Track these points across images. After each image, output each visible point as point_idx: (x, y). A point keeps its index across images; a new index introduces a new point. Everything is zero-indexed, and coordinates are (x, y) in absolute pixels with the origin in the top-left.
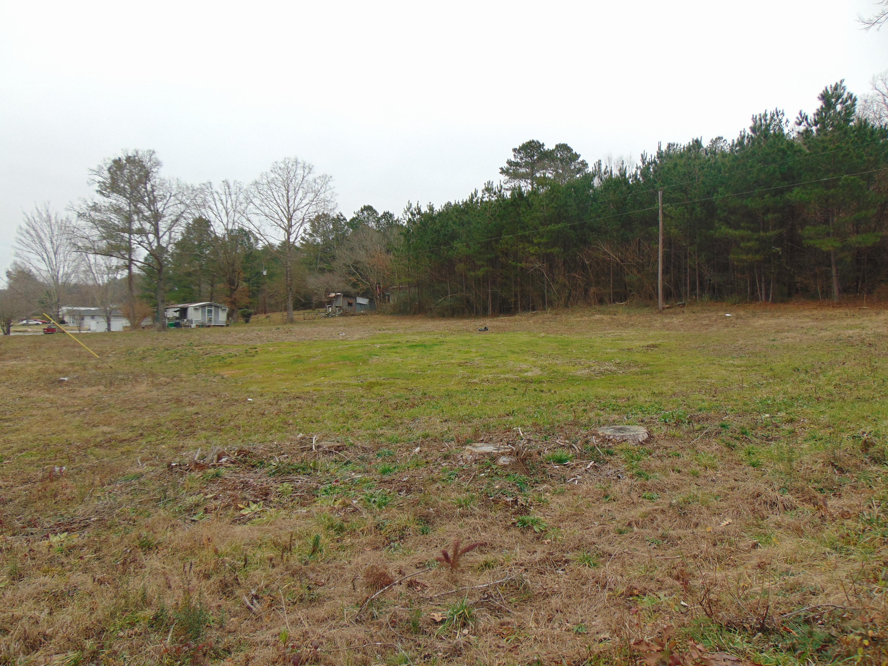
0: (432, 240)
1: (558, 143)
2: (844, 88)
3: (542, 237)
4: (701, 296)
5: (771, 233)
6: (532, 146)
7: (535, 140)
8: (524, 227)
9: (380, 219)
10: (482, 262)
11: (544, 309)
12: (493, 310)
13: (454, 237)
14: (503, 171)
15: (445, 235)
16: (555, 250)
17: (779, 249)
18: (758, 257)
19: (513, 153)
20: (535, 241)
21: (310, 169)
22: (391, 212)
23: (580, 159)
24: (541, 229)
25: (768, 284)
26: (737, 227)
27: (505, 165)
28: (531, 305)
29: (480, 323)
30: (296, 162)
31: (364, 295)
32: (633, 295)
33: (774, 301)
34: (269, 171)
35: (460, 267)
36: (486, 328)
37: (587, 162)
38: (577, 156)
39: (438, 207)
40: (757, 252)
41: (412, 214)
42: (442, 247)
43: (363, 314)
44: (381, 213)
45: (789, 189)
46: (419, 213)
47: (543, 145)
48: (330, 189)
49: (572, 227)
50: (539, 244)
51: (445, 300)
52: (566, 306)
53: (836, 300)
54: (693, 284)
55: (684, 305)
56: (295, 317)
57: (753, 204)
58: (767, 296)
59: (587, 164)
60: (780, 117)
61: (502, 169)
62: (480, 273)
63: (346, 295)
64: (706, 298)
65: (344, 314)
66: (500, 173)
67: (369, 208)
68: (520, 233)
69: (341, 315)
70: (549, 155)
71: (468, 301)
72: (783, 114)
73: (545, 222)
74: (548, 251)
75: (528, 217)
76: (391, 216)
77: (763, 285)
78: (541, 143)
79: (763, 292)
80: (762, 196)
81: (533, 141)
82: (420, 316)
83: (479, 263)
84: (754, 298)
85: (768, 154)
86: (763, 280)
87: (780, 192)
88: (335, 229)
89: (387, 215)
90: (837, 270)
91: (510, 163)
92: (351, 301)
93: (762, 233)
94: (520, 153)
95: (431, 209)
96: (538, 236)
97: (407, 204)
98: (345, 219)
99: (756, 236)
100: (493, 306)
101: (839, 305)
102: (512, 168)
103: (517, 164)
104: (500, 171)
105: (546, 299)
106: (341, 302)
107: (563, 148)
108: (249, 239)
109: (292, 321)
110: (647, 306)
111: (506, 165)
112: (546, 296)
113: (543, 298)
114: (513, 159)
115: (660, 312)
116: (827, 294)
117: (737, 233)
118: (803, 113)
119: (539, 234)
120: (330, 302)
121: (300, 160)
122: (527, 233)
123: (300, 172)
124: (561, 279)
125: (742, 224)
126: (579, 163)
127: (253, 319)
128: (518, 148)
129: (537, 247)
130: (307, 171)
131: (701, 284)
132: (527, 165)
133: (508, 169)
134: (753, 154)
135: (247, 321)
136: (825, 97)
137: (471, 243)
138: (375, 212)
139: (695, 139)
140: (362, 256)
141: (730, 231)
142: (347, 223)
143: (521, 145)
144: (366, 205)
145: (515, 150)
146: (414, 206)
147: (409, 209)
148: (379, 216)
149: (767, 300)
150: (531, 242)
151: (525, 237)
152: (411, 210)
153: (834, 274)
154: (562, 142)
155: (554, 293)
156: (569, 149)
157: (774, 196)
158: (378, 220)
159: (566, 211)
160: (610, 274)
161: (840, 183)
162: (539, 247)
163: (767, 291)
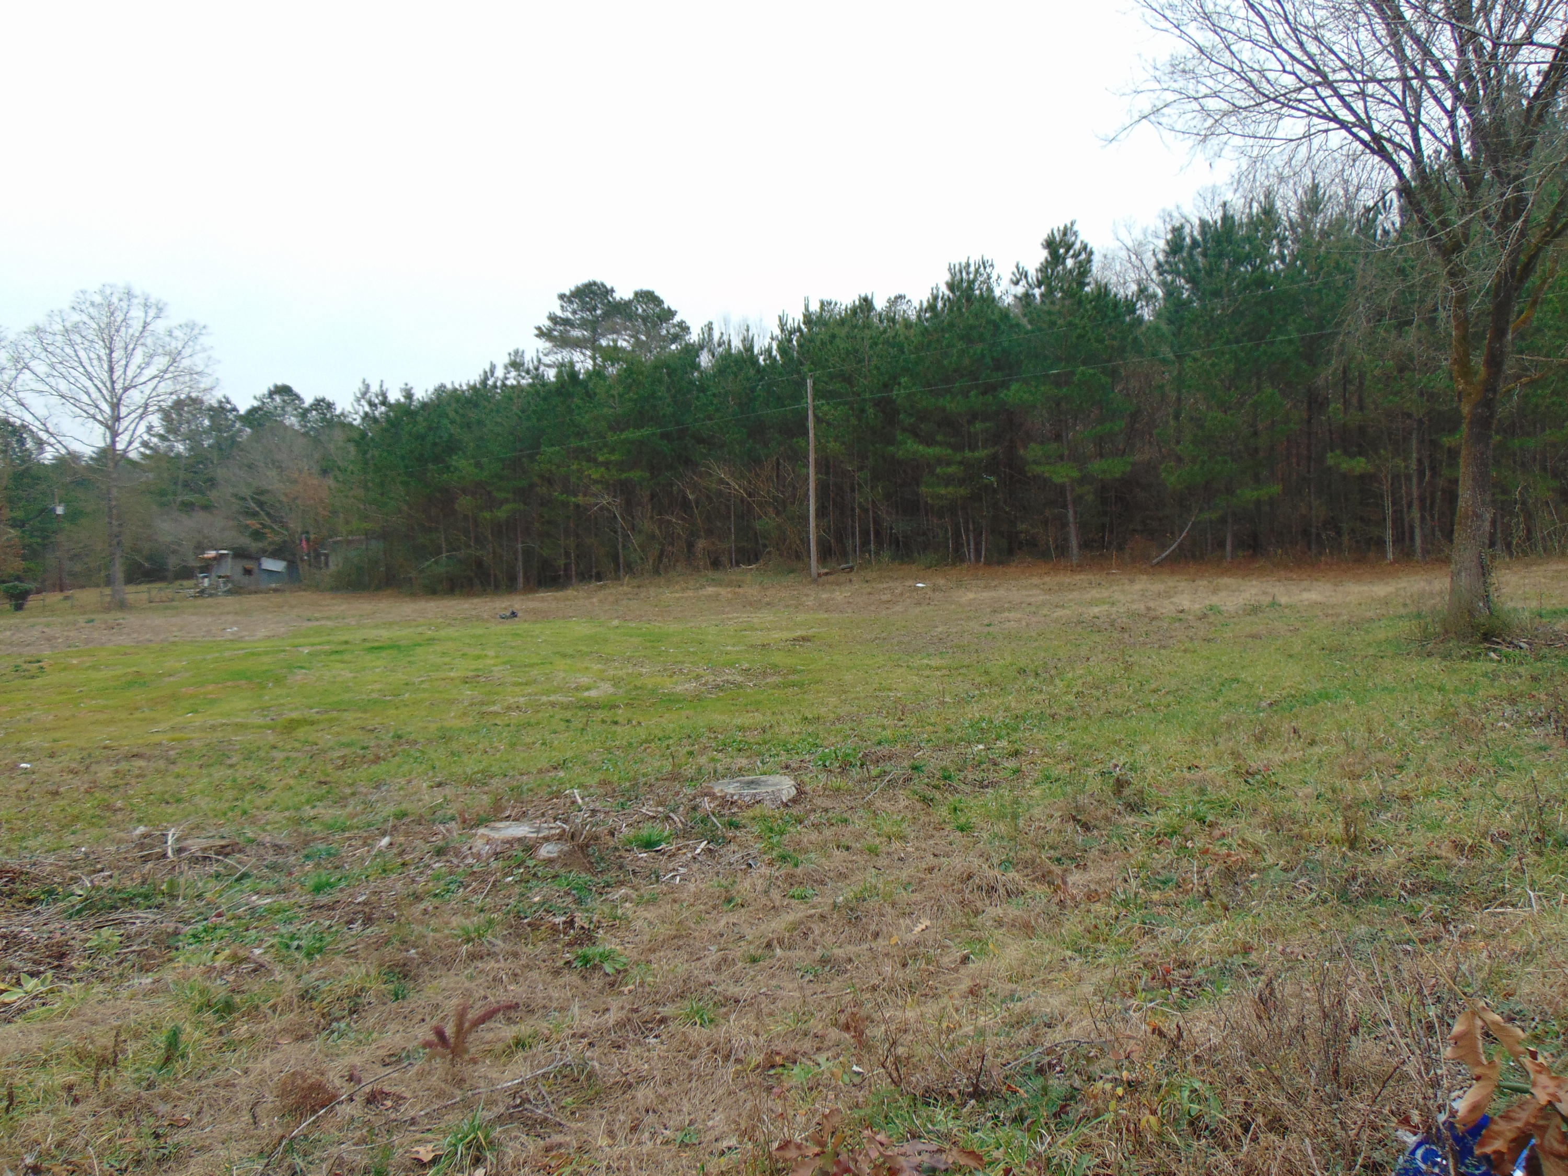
0: (411, 452)
1: (638, 288)
2: (1076, 234)
3: (612, 451)
4: (877, 553)
5: (982, 453)
6: (592, 292)
7: (598, 281)
8: (580, 434)
9: (306, 411)
10: (504, 495)
11: (617, 578)
12: (527, 579)
13: (452, 447)
14: (542, 334)
15: (435, 444)
16: (635, 475)
17: (992, 479)
18: (962, 491)
19: (558, 302)
20: (601, 459)
21: (160, 310)
22: (330, 398)
23: (677, 319)
24: (612, 438)
25: (978, 535)
26: (929, 441)
27: (546, 323)
28: (594, 571)
29: (502, 604)
30: (129, 295)
31: (276, 554)
32: (769, 553)
33: (988, 563)
34: (66, 307)
35: (464, 503)
36: (514, 614)
37: (689, 323)
38: (671, 313)
39: (422, 393)
40: (962, 482)
41: (371, 404)
42: (430, 466)
43: (276, 590)
44: (308, 401)
45: (1005, 385)
46: (384, 403)
47: (612, 291)
48: (204, 350)
49: (664, 436)
50: (606, 464)
51: (436, 562)
52: (656, 572)
53: (1075, 561)
54: (865, 533)
55: (851, 569)
56: (130, 598)
57: (952, 405)
58: (978, 554)
59: (688, 328)
60: (988, 270)
61: (539, 328)
62: (502, 514)
63: (240, 554)
64: (886, 556)
65: (236, 591)
66: (537, 336)
67: (284, 390)
68: (574, 443)
69: (229, 592)
70: (622, 309)
71: (479, 564)
72: (992, 265)
73: (617, 425)
74: (624, 476)
75: (587, 417)
76: (330, 406)
77: (971, 537)
78: (609, 287)
79: (972, 546)
80: (966, 395)
81: (595, 283)
82: (388, 592)
83: (499, 495)
84: (959, 557)
85: (972, 327)
86: (971, 527)
87: (990, 389)
88: (216, 427)
89: (322, 405)
90: (1076, 513)
91: (553, 318)
92: (250, 565)
93: (968, 454)
94: (571, 302)
95: (409, 395)
96: (605, 450)
97: (361, 386)
98: (234, 409)
99: (958, 457)
100: (525, 573)
101: (1080, 568)
102: (558, 327)
103: (566, 322)
104: (536, 332)
105: (621, 561)
106: (230, 568)
107: (648, 297)
108: (22, 442)
109: (122, 606)
110: (792, 571)
111: (549, 323)
112: (621, 556)
113: (615, 558)
114: (559, 313)
115: (815, 581)
116: (1062, 550)
117: (931, 451)
118: (1021, 266)
119: (606, 445)
120: (206, 567)
121: (137, 291)
122: (585, 444)
123: (137, 314)
124: (647, 525)
125: (939, 438)
126: (674, 326)
127: (32, 602)
128: (568, 293)
129: (603, 469)
130: (152, 313)
131: (877, 534)
132: (584, 324)
133: (550, 330)
134: (951, 325)
135: (19, 608)
136: (1050, 244)
137: (485, 460)
138: (298, 397)
139: (863, 295)
140: (271, 480)
141: (921, 448)
142: (240, 418)
143: (573, 289)
144: (279, 383)
145: (562, 297)
146: (375, 388)
147: (364, 394)
148: (306, 405)
149: (978, 558)
150: (592, 460)
151: (582, 450)
152: (368, 396)
153: (1071, 519)
154: (646, 288)
155: (635, 550)
156: (657, 301)
157: (984, 393)
158: (304, 414)
159: (654, 407)
160: (729, 517)
161: (1075, 379)
162: (608, 469)
163: (978, 544)
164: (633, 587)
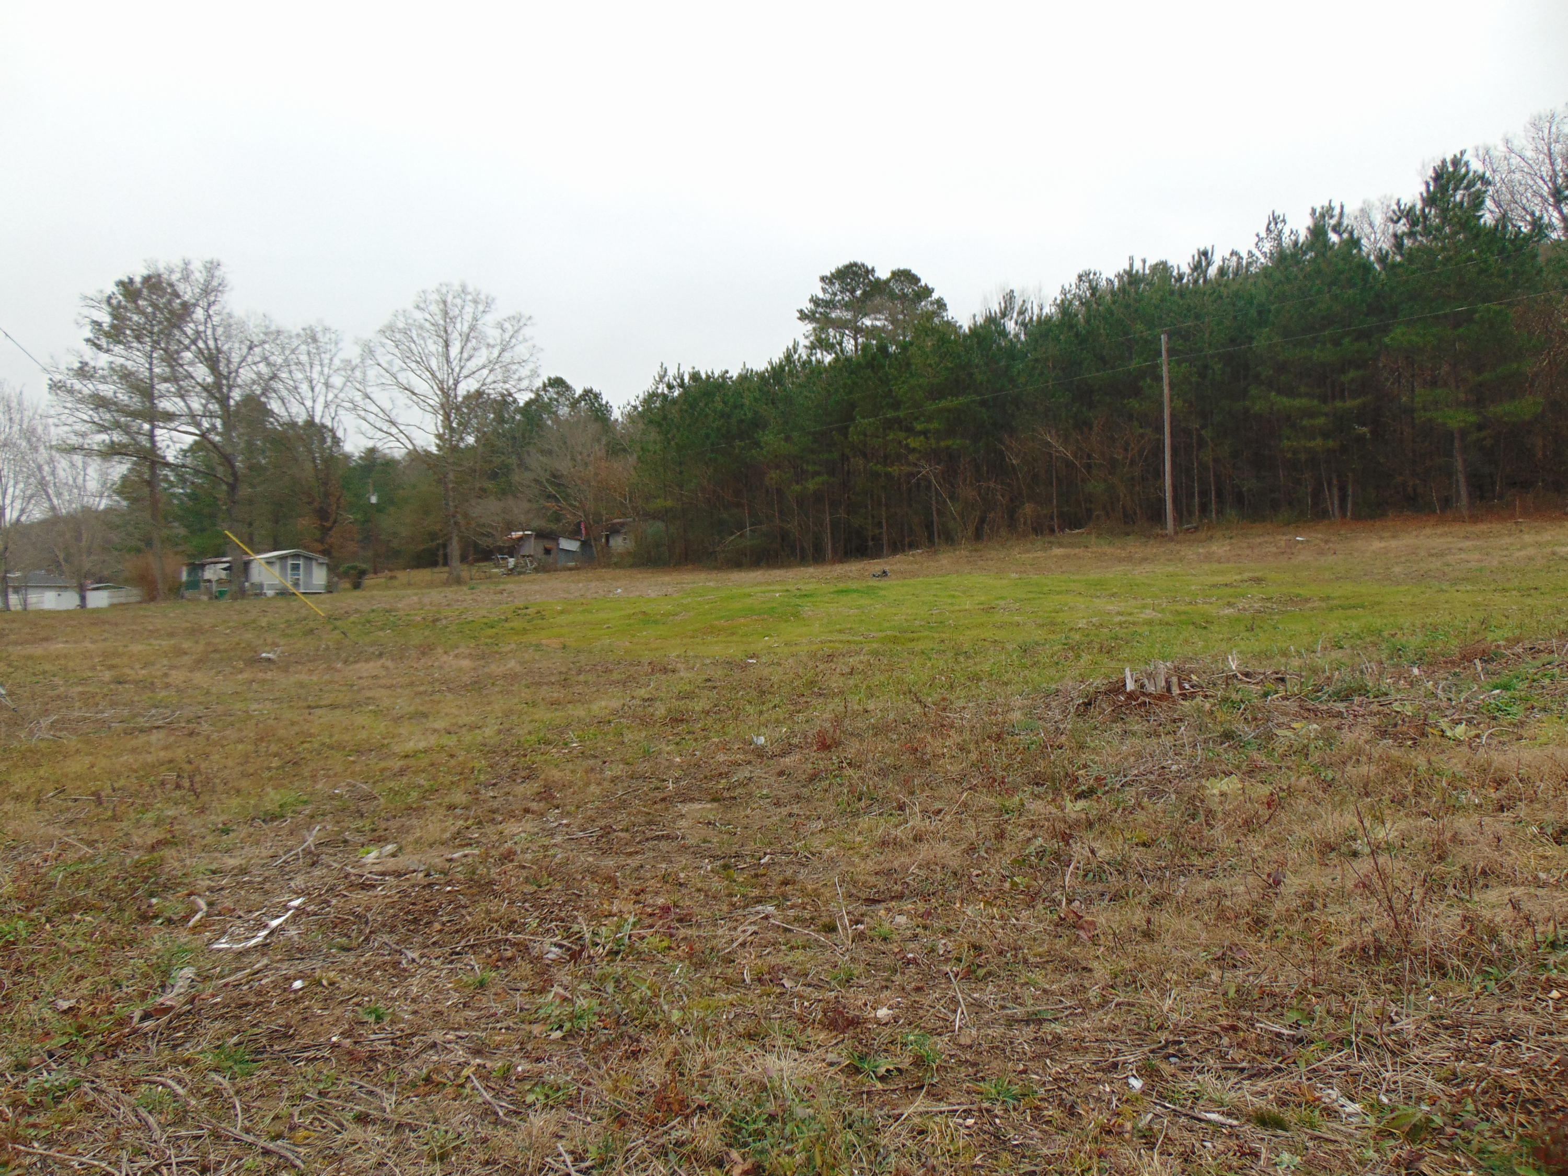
0: (718, 429)
1: (895, 268)
2: (1467, 164)
3: (930, 419)
4: (1220, 512)
5: (1351, 403)
6: (855, 273)
7: (860, 261)
8: (896, 405)
9: (578, 401)
10: (817, 468)
12: (835, 550)
13: (758, 423)
14: (803, 316)
15: (742, 421)
16: (954, 443)
17: (1364, 429)
18: (1331, 443)
19: (820, 284)
20: (919, 427)
21: (488, 305)
22: (596, 389)
23: (935, 296)
24: (930, 407)
25: (1342, 489)
26: (1291, 392)
27: (807, 306)
28: (907, 541)
30: (464, 290)
31: (573, 535)
32: (1098, 517)
33: (1357, 517)
34: (410, 307)
35: (774, 477)
36: (884, 572)
37: (946, 301)
38: (928, 291)
40: (1326, 435)
41: (670, 387)
42: (737, 442)
43: (570, 569)
44: (579, 392)
45: (1385, 330)
46: (682, 385)
47: (873, 270)
48: (525, 340)
49: (983, 403)
50: (925, 433)
51: (741, 536)
52: (978, 536)
53: (1465, 513)
54: (1204, 493)
55: (1196, 528)
56: (465, 574)
57: (1321, 354)
58: (1343, 508)
59: (946, 305)
60: (1280, 226)
61: (801, 311)
62: (811, 485)
63: (541, 535)
64: (1231, 515)
65: (542, 568)
66: (800, 319)
67: (557, 383)
68: (890, 414)
69: (536, 570)
70: (879, 287)
71: (785, 535)
72: (1284, 221)
73: (936, 393)
74: (943, 444)
75: (904, 387)
77: (1335, 491)
78: (870, 267)
79: (1336, 502)
80: (1337, 343)
81: (855, 265)
82: (690, 567)
83: (810, 468)
84: (1319, 513)
86: (1335, 482)
87: (1367, 334)
88: (500, 420)
89: (590, 396)
90: (1465, 461)
91: (815, 301)
92: (549, 544)
93: (1339, 404)
94: (832, 283)
96: (922, 419)
97: (660, 369)
98: (515, 401)
99: (1325, 409)
100: (833, 545)
101: (1475, 519)
102: (820, 310)
103: (828, 303)
104: (799, 315)
105: (937, 529)
106: (532, 547)
107: (905, 276)
108: (323, 440)
109: (459, 581)
110: (1128, 534)
111: (811, 306)
112: (936, 524)
113: (929, 526)
114: (821, 295)
115: (1171, 539)
116: (1447, 503)
117: (1297, 403)
118: (1402, 203)
119: (925, 415)
120: (512, 550)
121: (470, 288)
122: (901, 414)
123: (469, 309)
124: (967, 493)
125: (1303, 389)
126: (932, 303)
127: (368, 581)
128: (829, 275)
129: (922, 438)
130: (481, 308)
131: (1219, 494)
132: (847, 306)
133: (813, 313)
135: (357, 586)
137: (795, 434)
138: (568, 388)
139: (1202, 249)
140: (564, 466)
141: (1285, 400)
142: (519, 410)
143: (833, 271)
144: (553, 376)
145: (823, 279)
146: (673, 371)
147: (662, 378)
148: (577, 396)
149: (1344, 515)
150: (910, 430)
151: (898, 420)
152: (666, 379)
153: (1460, 468)
154: (902, 267)
155: (955, 519)
156: (914, 279)
157: (1357, 339)
158: (574, 404)
159: (970, 375)
160: (1051, 483)
161: (1477, 316)
162: (927, 438)
163: (1343, 500)
164: (971, 551)
